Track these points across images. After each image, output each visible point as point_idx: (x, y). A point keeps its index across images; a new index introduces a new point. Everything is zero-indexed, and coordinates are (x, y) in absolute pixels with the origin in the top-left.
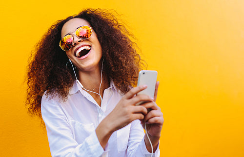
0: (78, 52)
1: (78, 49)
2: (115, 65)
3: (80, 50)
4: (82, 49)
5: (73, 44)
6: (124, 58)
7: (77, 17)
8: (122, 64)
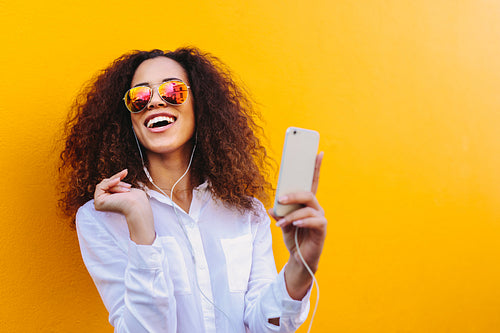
0: (151, 122)
1: (153, 117)
2: (217, 163)
3: (156, 120)
4: (161, 119)
5: (149, 105)
6: (237, 156)
7: (170, 55)
8: (230, 165)
